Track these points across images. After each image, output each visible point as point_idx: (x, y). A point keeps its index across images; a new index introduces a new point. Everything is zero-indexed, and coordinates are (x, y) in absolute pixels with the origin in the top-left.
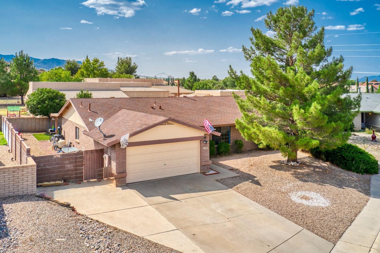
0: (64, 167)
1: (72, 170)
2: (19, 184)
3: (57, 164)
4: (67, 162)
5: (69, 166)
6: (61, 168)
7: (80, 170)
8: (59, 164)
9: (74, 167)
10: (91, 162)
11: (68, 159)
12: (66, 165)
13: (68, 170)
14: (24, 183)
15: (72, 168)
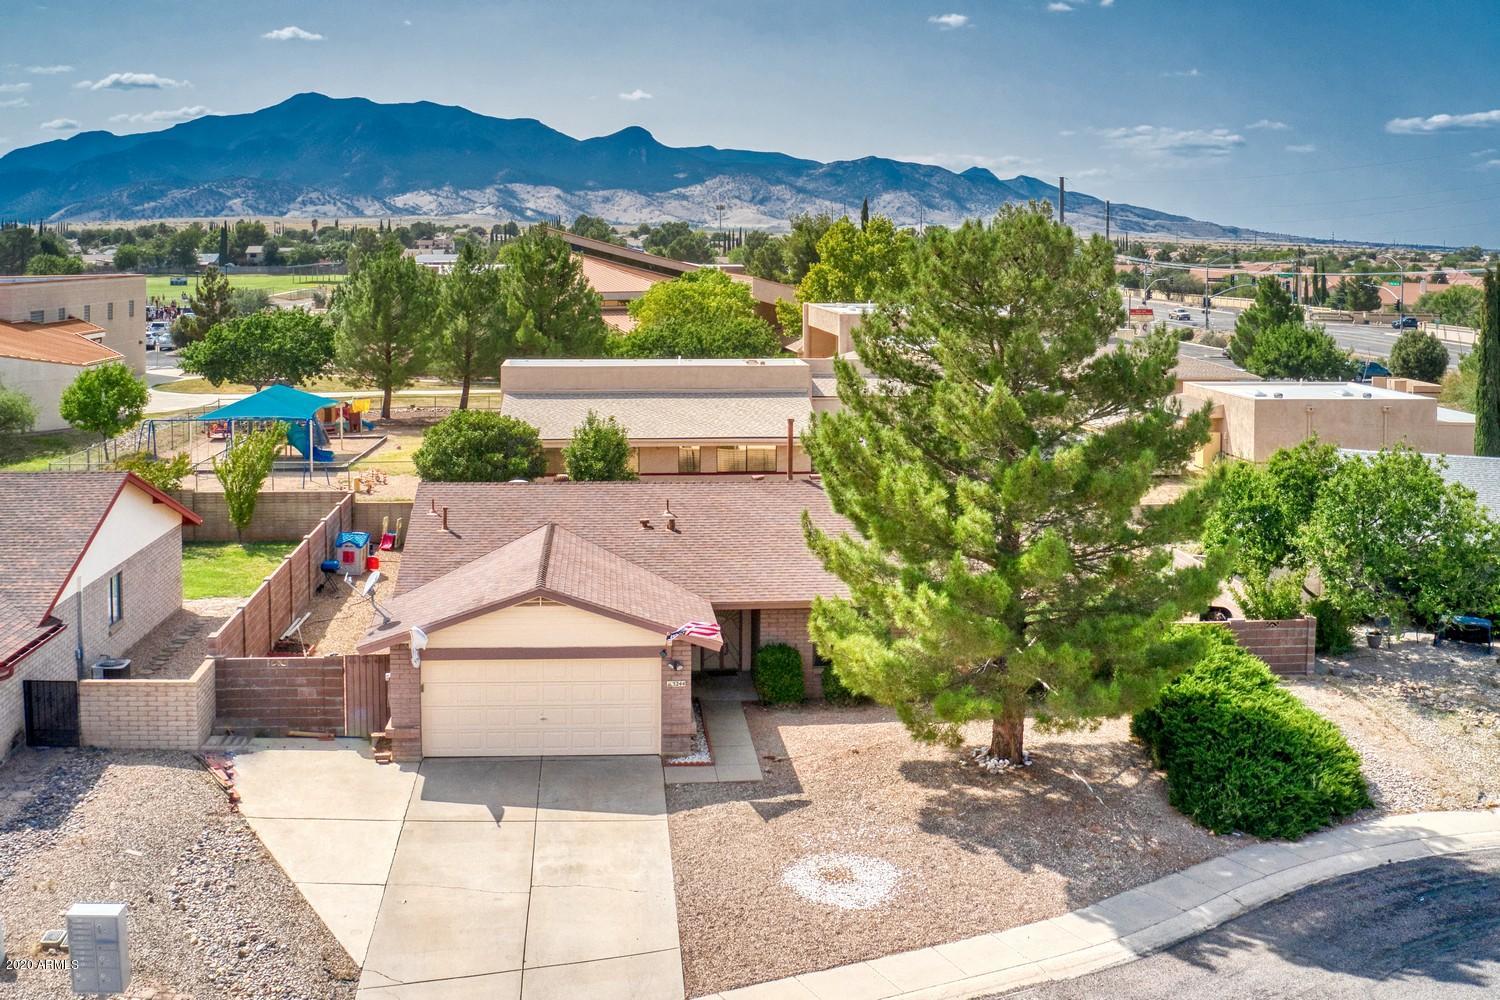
0: (295, 693)
1: (313, 703)
2: (159, 723)
3: (276, 683)
4: (301, 680)
5: (308, 692)
6: (287, 693)
7: (334, 703)
8: (283, 683)
9: (319, 693)
10: (363, 688)
11: (303, 673)
12: (300, 689)
13: (305, 702)
14: (170, 723)
15: (315, 697)
